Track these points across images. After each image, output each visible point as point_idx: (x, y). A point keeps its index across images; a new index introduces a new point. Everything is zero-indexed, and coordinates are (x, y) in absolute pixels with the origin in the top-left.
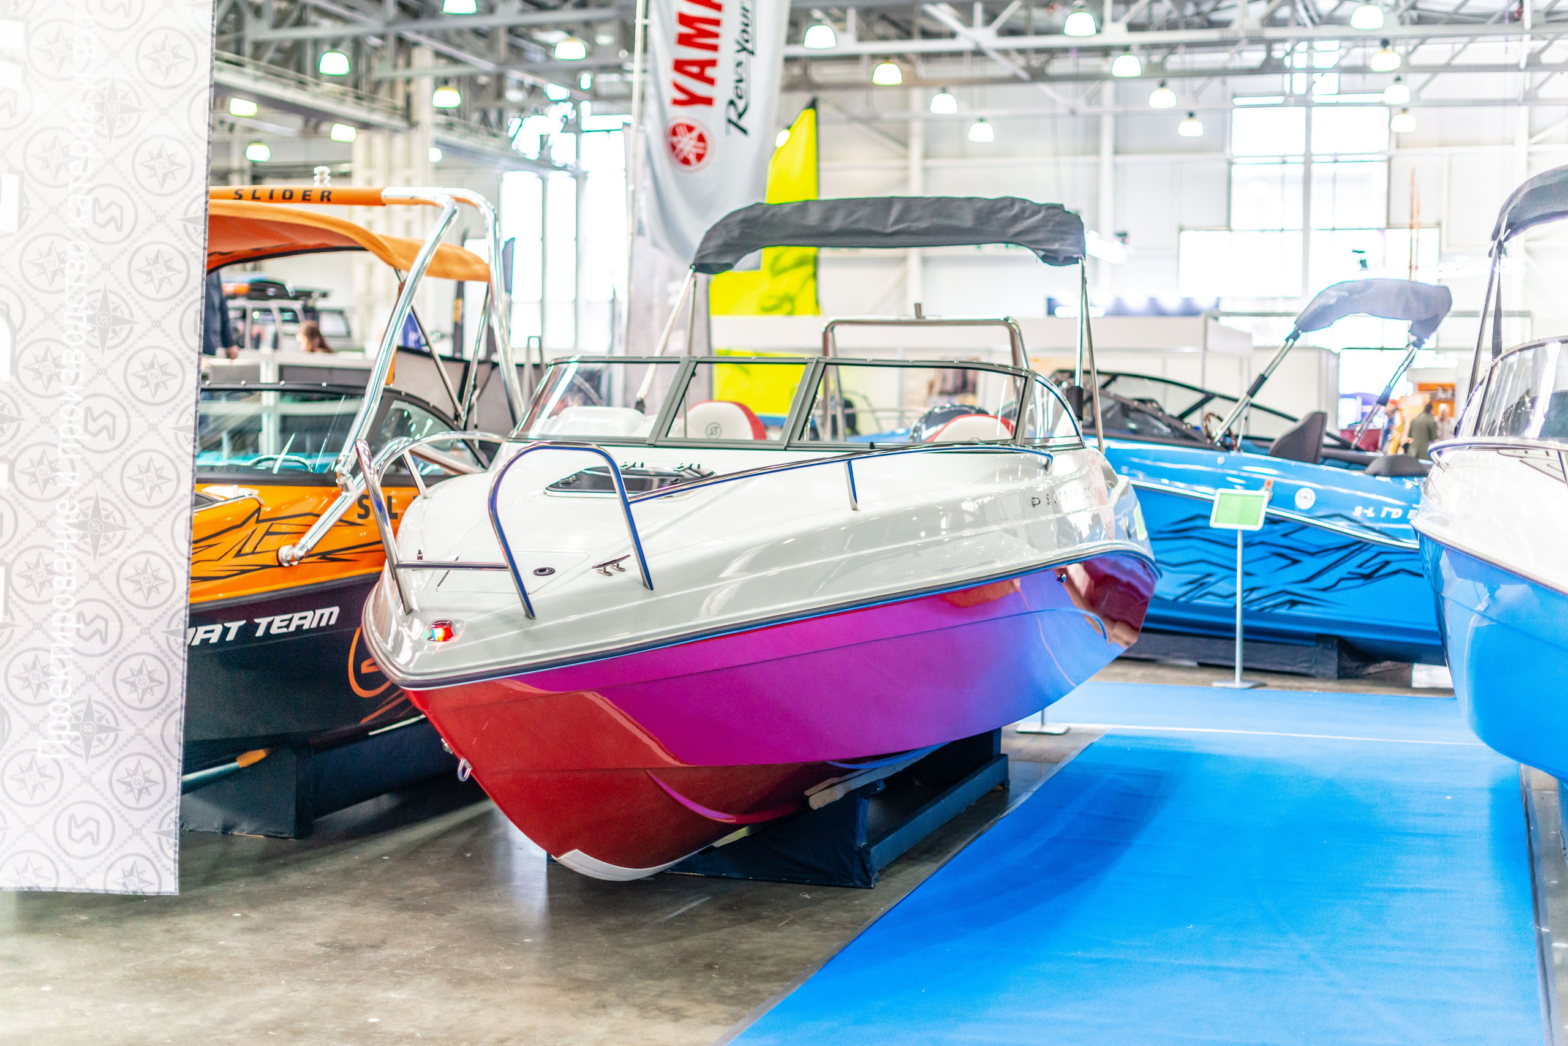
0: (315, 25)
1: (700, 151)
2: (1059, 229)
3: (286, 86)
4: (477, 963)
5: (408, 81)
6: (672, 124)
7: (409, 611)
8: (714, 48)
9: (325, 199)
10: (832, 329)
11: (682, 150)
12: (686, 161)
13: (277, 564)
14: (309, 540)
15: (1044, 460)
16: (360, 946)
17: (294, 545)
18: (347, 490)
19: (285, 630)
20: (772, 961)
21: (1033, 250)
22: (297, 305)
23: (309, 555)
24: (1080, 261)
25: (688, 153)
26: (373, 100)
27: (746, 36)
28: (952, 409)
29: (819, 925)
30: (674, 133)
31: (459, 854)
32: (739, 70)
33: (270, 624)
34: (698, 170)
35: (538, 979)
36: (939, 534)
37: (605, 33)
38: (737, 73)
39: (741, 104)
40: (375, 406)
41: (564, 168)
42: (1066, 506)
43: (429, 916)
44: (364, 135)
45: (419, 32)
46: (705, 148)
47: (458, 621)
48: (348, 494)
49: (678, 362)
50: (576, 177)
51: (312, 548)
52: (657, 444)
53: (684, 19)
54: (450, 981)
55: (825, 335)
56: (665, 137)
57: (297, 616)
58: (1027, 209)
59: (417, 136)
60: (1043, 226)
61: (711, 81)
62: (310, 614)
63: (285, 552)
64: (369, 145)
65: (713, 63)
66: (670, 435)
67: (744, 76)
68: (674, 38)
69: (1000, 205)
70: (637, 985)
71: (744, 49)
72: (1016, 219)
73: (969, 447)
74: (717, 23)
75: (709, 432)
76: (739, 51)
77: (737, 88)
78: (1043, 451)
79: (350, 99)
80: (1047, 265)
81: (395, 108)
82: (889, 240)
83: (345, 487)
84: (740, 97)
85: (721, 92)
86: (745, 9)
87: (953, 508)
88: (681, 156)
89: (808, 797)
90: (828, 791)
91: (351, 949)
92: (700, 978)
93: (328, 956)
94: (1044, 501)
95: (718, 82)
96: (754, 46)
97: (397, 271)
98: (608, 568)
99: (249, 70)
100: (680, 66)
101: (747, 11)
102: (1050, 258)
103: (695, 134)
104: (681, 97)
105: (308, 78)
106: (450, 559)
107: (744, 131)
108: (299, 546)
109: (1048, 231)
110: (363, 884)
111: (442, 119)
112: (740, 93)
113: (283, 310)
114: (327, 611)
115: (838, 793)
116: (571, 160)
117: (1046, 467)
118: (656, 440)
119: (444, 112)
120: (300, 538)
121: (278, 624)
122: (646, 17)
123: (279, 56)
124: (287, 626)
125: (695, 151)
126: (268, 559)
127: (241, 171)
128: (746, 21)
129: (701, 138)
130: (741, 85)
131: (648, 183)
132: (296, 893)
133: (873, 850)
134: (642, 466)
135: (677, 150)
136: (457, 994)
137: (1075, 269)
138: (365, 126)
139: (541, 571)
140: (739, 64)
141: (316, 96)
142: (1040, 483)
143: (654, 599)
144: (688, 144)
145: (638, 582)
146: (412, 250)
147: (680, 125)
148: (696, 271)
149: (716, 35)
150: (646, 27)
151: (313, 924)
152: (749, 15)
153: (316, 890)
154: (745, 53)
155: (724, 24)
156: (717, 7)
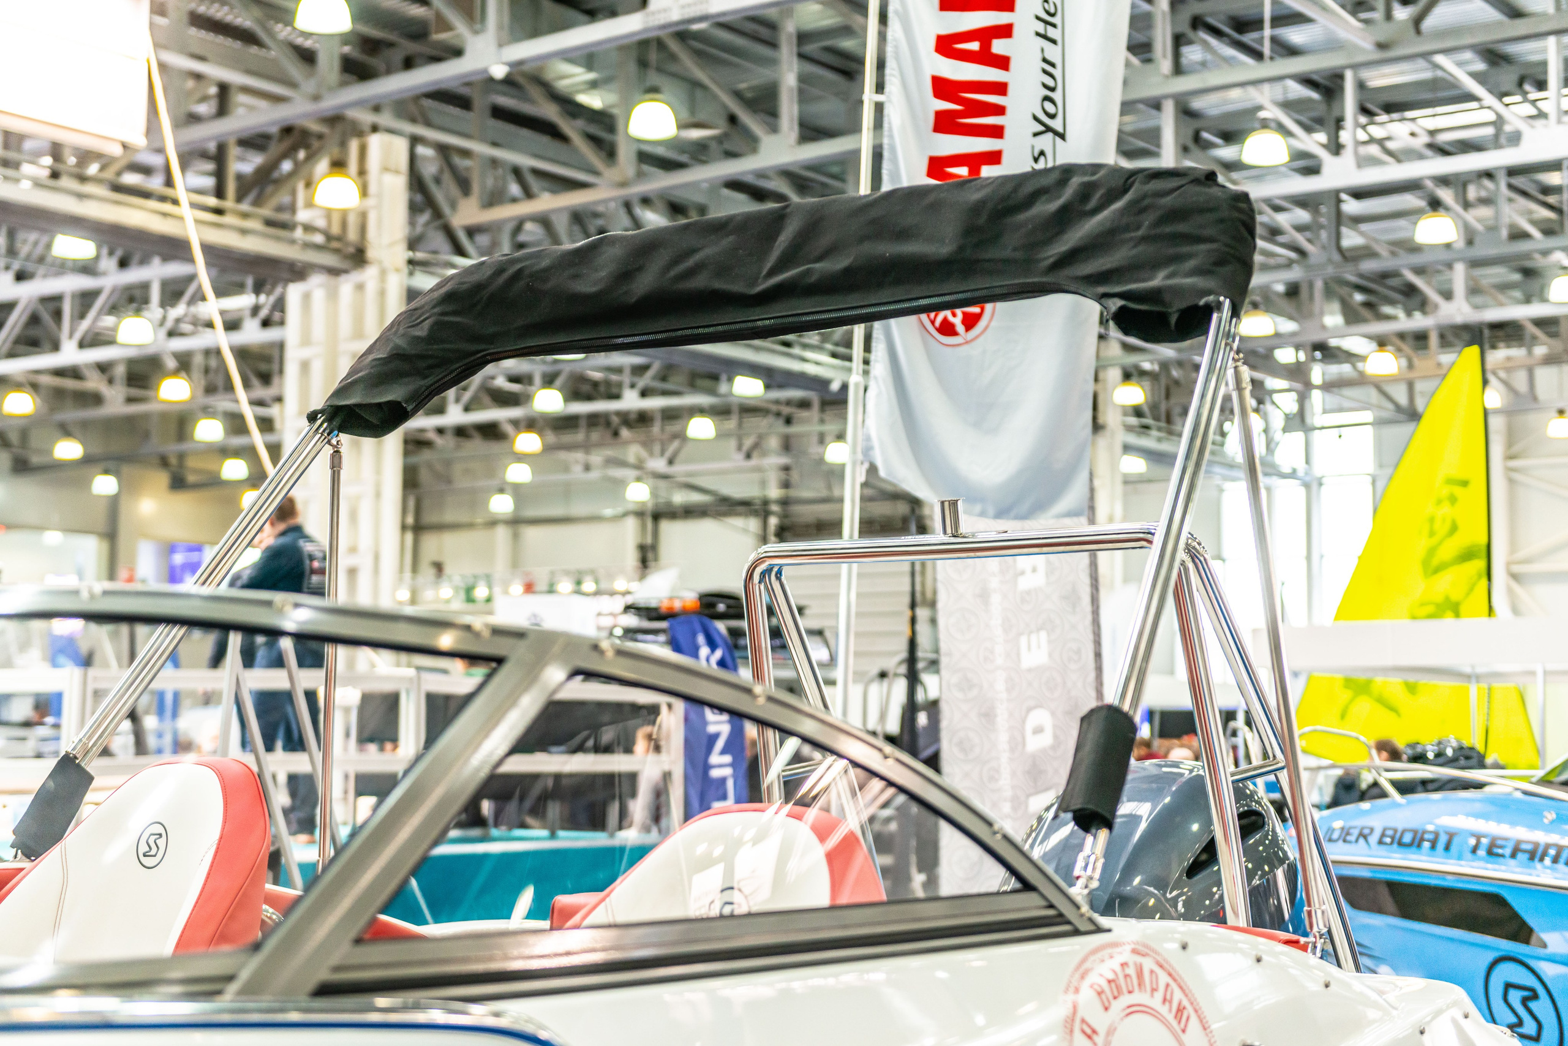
1: (974, 311)
2: (1168, 229)
8: (997, 132)
12: (948, 329)
25: (955, 313)
27: (1050, 107)
46: (982, 306)
50: (1307, 486)
53: (942, 87)
59: (1106, 441)
60: (1127, 228)
65: (993, 158)
68: (927, 121)
69: (1028, 189)
71: (1049, 129)
72: (1064, 218)
74: (1001, 88)
76: (1036, 135)
86: (1045, 60)
88: (940, 322)
96: (1064, 123)
100: (939, 168)
101: (1053, 65)
109: (1144, 239)
116: (1300, 465)
119: (1138, 412)
128: (1050, 82)
140: (1039, 156)
149: (1000, 110)
150: (879, 108)
152: (1057, 73)
154: (1050, 135)
155: (1011, 90)
156: (1002, 63)
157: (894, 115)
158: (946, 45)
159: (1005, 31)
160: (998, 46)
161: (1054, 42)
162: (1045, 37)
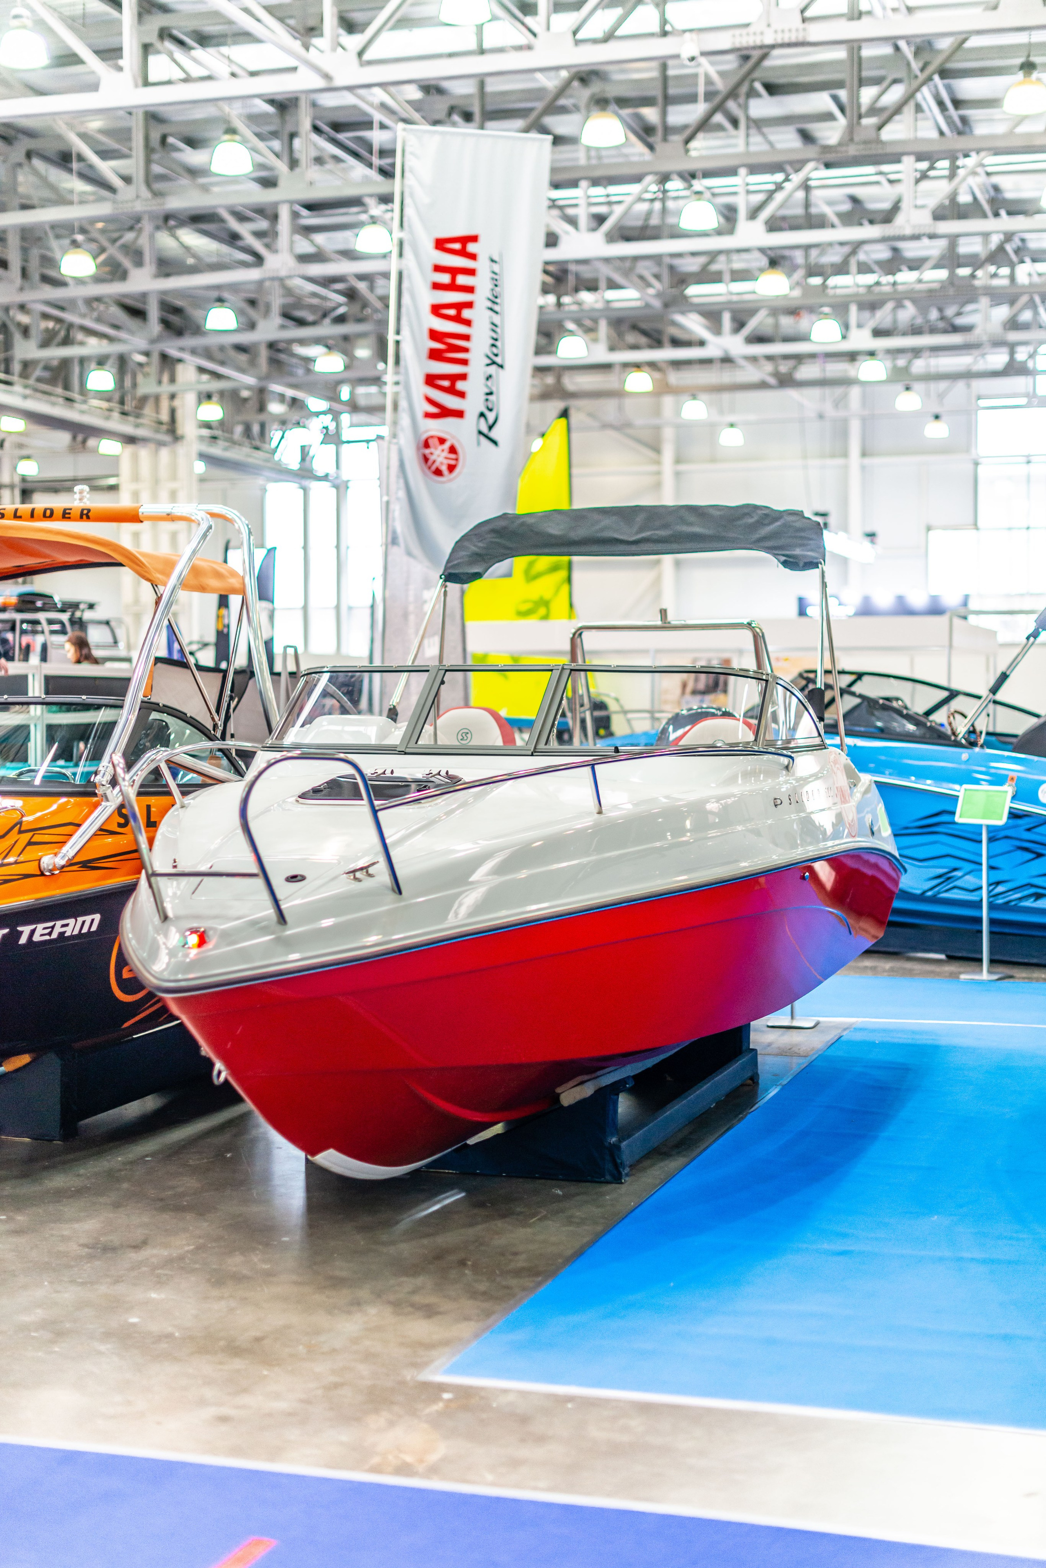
0: (82, 343)
1: (453, 462)
2: (799, 535)
3: (54, 404)
4: (235, 1262)
5: (173, 397)
6: (424, 437)
7: (165, 918)
8: (464, 362)
9: (84, 517)
10: (580, 635)
11: (434, 462)
12: (438, 472)
13: (39, 873)
14: (70, 850)
15: (785, 761)
16: (122, 1246)
17: (56, 854)
18: (107, 800)
19: (47, 937)
20: (523, 1256)
21: (775, 555)
22: (65, 617)
23: (70, 863)
24: (820, 565)
25: (442, 463)
26: (138, 416)
27: (495, 350)
28: (699, 710)
29: (570, 1221)
30: (426, 445)
31: (219, 1155)
32: (489, 383)
33: (33, 932)
34: (450, 480)
35: (294, 1277)
36: (684, 836)
37: (363, 347)
38: (487, 386)
39: (491, 416)
40: (133, 718)
41: (325, 478)
42: (810, 806)
43: (189, 1216)
44: (130, 449)
45: (182, 349)
46: (457, 460)
47: (211, 929)
48: (108, 804)
49: (428, 671)
50: (337, 487)
51: (73, 857)
52: (408, 750)
53: (434, 335)
54: (209, 1280)
55: (573, 640)
56: (418, 449)
57: (59, 923)
58: (768, 516)
59: (181, 449)
60: (782, 532)
61: (462, 395)
62: (71, 921)
63: (48, 861)
64: (135, 459)
65: (463, 377)
66: (420, 742)
67: (494, 389)
68: (425, 353)
69: (741, 512)
70: (392, 1282)
71: (494, 363)
72: (757, 525)
73: (712, 751)
74: (467, 338)
75: (460, 737)
76: (488, 365)
77: (487, 400)
78: (785, 752)
79: (116, 415)
80: (787, 570)
81: (160, 423)
82: (634, 548)
83: (105, 797)
84: (491, 410)
85: (472, 405)
86: (493, 324)
87: (697, 809)
88: (434, 468)
89: (558, 1095)
90: (578, 1089)
91: (114, 1249)
92: (453, 1274)
93: (91, 1257)
94: (786, 801)
95: (469, 396)
96: (503, 359)
97: (154, 586)
98: (358, 875)
99: (18, 388)
100: (431, 380)
101: (496, 326)
102: (791, 563)
103: (447, 446)
104: (433, 410)
105: (76, 396)
106: (203, 868)
107: (495, 443)
108: (61, 855)
109: (789, 537)
110: (125, 1185)
111: (206, 432)
112: (490, 406)
113: (50, 622)
114: (88, 919)
115: (587, 1090)
116: (331, 470)
117: (787, 768)
118: (407, 747)
119: (207, 425)
120: (61, 848)
121: (40, 932)
122: (398, 332)
123: (46, 374)
124: (50, 934)
125: (446, 462)
126: (31, 868)
127: (12, 487)
128: (495, 336)
129: (453, 450)
130: (490, 397)
131: (402, 494)
132: (60, 1195)
133: (624, 1144)
134: (392, 772)
135: (430, 462)
136: (215, 1293)
137: (815, 573)
138: (130, 440)
139: (293, 879)
140: (489, 377)
141: (82, 412)
142: (783, 784)
143: (402, 904)
144: (440, 456)
145: (387, 887)
146: (169, 565)
147: (432, 437)
148: (445, 581)
149: (466, 350)
150: (398, 343)
151: (76, 1226)
152: (498, 330)
153: (79, 1193)
154: (494, 367)
155: (474, 339)
156: (468, 323)
157: (407, 350)
158: (437, 310)
159: (469, 305)
160: (466, 314)
161: (496, 313)
162: (491, 309)
